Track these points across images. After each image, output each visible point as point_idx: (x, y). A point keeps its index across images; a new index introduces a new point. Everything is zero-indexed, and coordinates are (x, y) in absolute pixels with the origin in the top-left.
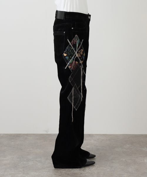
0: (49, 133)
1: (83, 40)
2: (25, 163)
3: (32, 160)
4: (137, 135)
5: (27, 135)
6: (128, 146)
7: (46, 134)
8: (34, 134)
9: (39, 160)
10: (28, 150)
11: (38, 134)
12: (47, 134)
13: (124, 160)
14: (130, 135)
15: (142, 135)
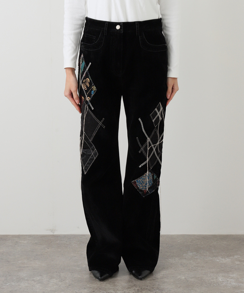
0: (56, 233)
1: (90, 63)
2: (13, 284)
3: (26, 279)
4: (206, 236)
5: (19, 237)
6: (191, 254)
7: (51, 235)
8: (30, 236)
9: (38, 278)
10: (20, 262)
11: (37, 235)
12: (53, 235)
13: (183, 278)
14: (195, 235)
15: (214, 237)
